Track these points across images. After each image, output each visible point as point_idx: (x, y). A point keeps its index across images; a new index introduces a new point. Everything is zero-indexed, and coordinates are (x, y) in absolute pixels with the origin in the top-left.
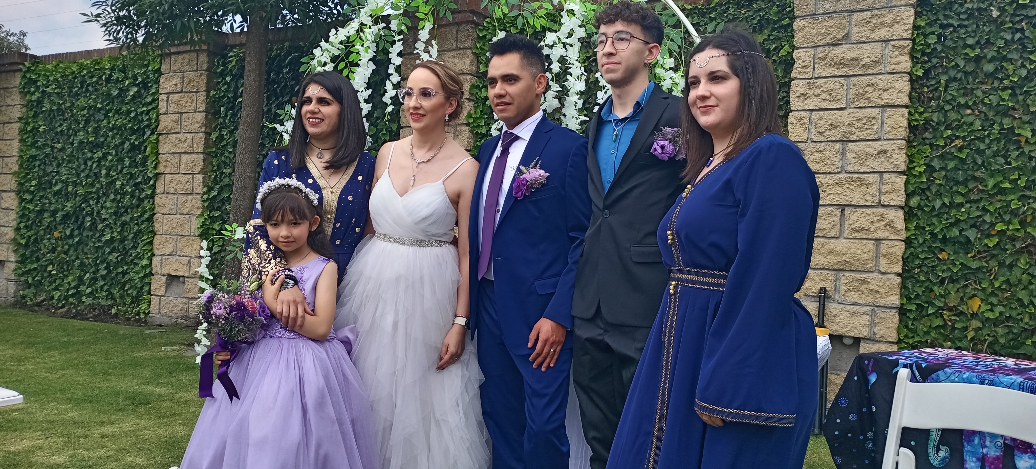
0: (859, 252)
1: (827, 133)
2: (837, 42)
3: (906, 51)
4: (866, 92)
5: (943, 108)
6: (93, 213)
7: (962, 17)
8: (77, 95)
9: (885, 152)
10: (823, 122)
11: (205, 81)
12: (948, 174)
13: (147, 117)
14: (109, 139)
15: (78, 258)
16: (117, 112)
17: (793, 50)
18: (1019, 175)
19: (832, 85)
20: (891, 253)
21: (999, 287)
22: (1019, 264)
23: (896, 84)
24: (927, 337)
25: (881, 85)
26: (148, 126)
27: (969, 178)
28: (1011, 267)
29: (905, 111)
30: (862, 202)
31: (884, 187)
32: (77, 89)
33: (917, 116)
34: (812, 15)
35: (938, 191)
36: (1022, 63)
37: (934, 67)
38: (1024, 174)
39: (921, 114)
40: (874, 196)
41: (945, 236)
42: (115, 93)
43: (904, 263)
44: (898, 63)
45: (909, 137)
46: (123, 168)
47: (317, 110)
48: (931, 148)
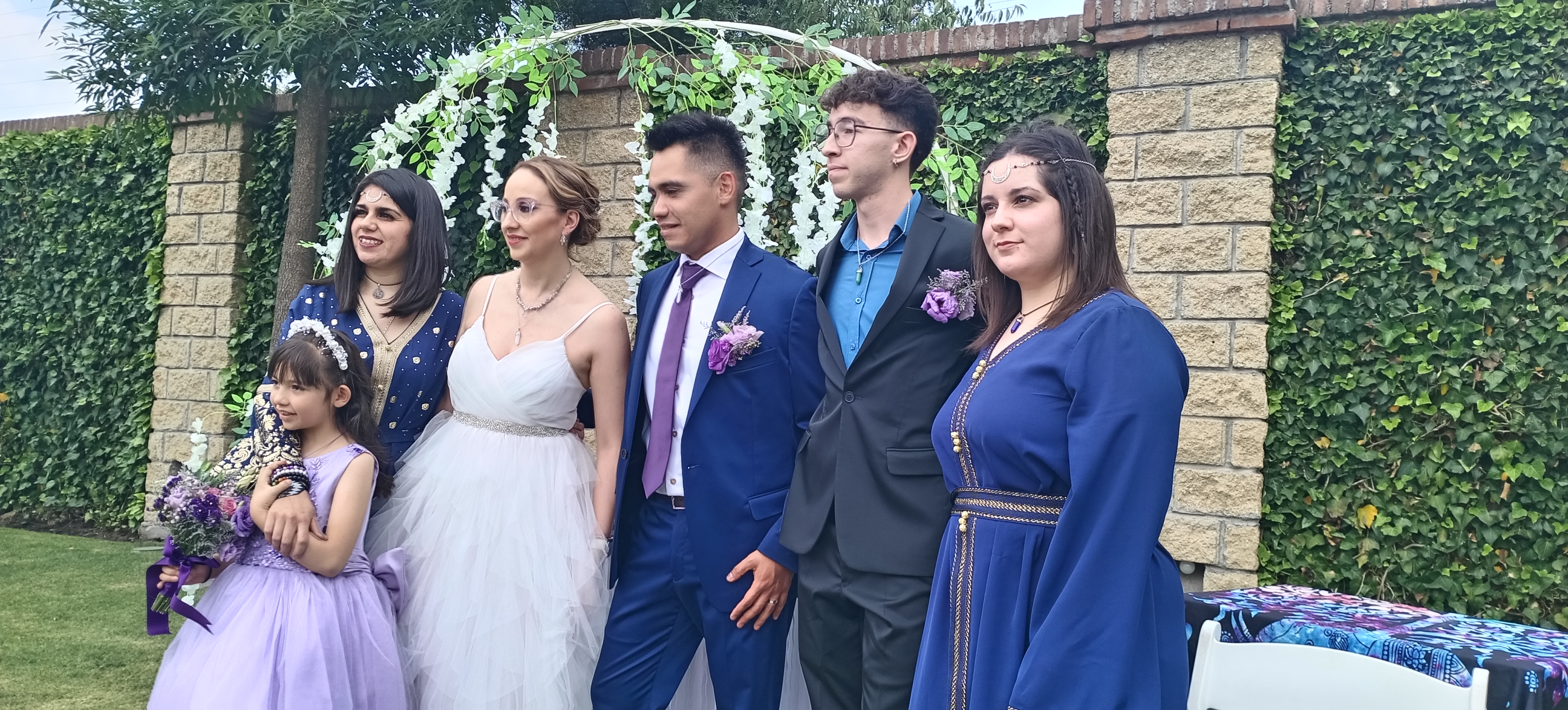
0: (1202, 436)
1: (1155, 260)
2: (1168, 128)
3: (1268, 142)
4: (1210, 202)
5: (1320, 226)
6: (60, 365)
7: (1348, 94)
8: (42, 183)
9: (1238, 289)
10: (1149, 244)
11: (238, 165)
12: (1329, 322)
13: (148, 219)
14: (89, 252)
15: (35, 434)
16: (103, 211)
17: (1107, 138)
18: (1430, 326)
19: (1161, 191)
20: (1247, 439)
21: (1404, 489)
22: (1431, 457)
23: (1253, 191)
24: (1300, 564)
25: (1231, 191)
26: (149, 233)
27: (1359, 329)
28: (1420, 460)
29: (1266, 230)
30: (1205, 363)
31: (1236, 341)
32: (42, 175)
33: (1283, 238)
34: (1132, 88)
35: (1314, 347)
36: (1432, 163)
37: (1308, 166)
38: (1437, 324)
39: (1290, 234)
40: (1223, 354)
41: (1324, 414)
42: (100, 181)
43: (1266, 453)
44: (1255, 161)
45: (1272, 268)
46: (108, 297)
47: (373, 227)
48: (1305, 285)
